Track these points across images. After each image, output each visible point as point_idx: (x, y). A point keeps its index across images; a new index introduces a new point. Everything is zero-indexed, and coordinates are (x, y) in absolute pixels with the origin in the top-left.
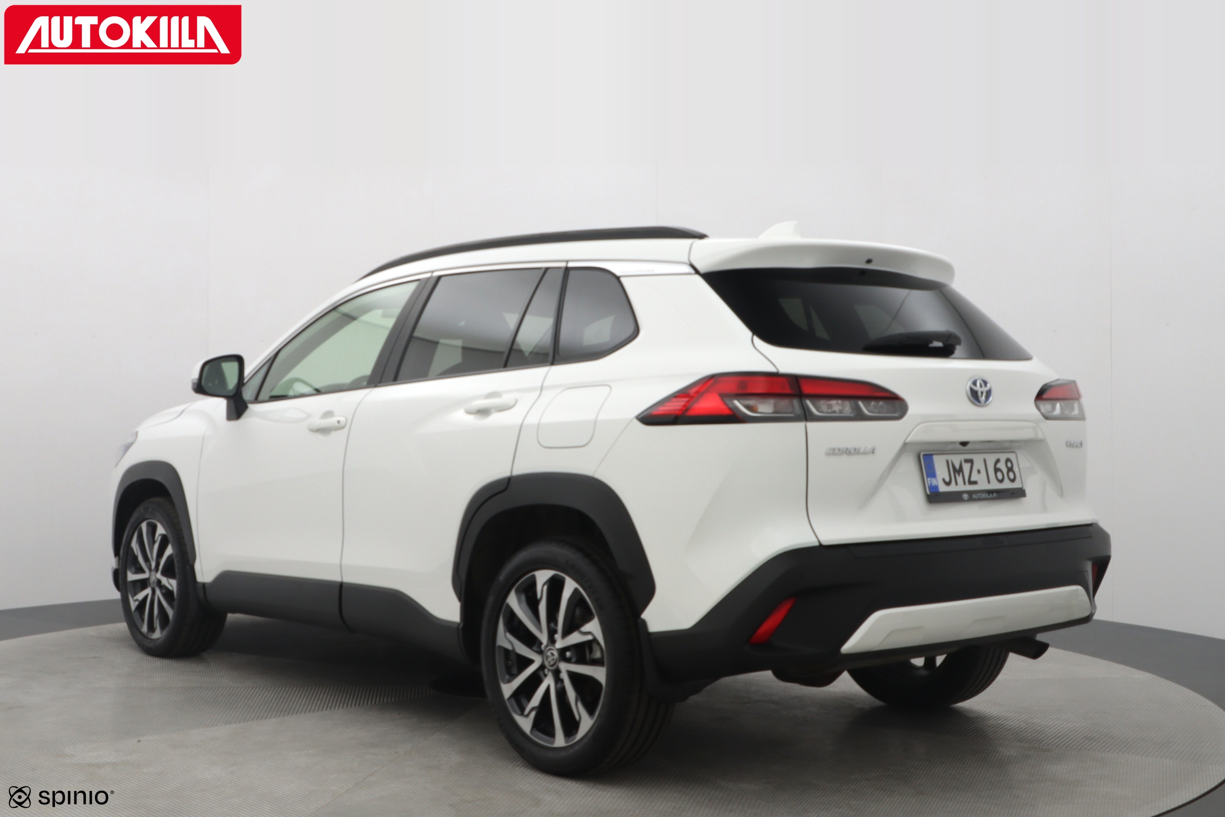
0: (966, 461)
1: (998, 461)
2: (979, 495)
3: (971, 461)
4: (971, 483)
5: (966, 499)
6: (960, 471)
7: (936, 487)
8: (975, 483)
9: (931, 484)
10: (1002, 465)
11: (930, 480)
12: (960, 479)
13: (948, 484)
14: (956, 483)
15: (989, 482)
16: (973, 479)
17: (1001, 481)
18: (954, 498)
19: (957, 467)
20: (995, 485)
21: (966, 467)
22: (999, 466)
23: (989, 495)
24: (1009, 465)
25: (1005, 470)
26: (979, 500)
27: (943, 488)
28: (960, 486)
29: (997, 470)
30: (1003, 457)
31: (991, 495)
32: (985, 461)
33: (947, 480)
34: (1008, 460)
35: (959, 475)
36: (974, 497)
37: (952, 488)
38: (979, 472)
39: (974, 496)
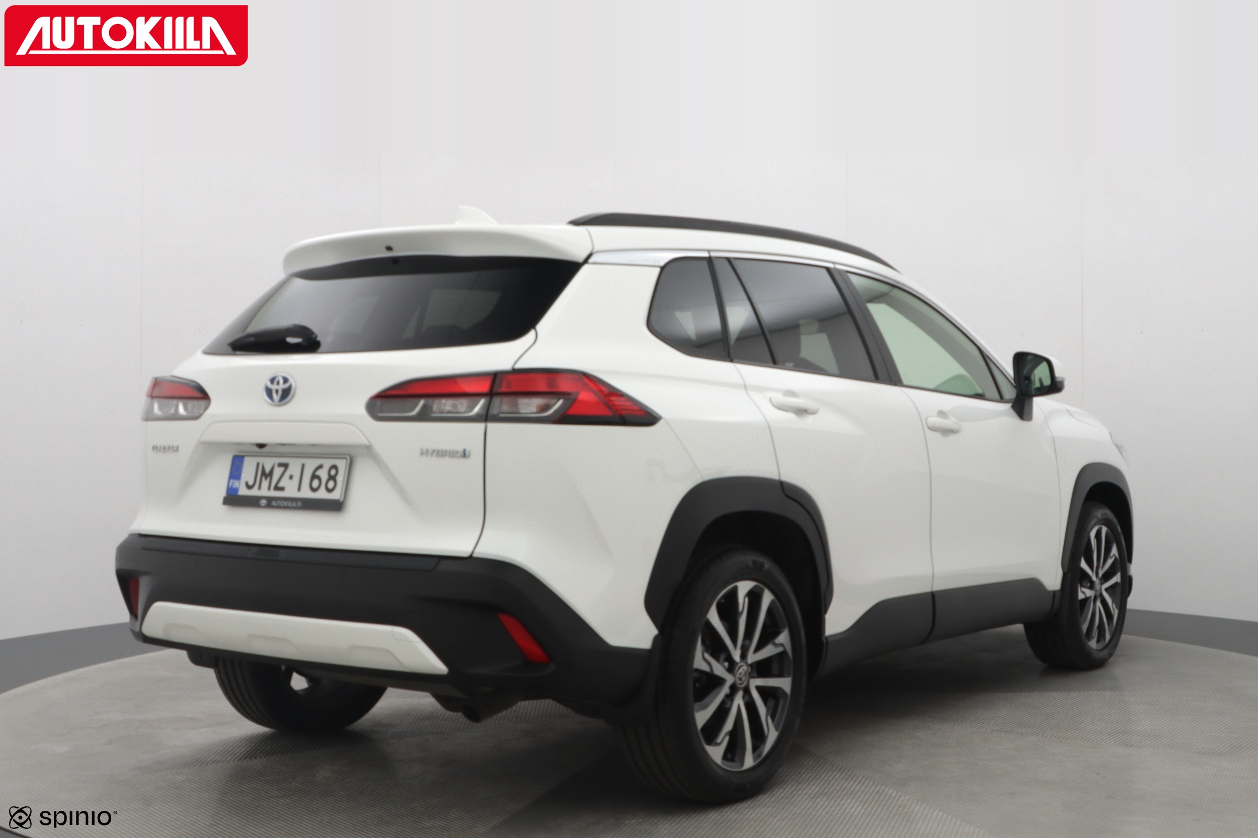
0: (280, 465)
1: (320, 467)
2: (280, 503)
3: (285, 466)
4: (277, 488)
5: (263, 505)
6: (267, 475)
7: (237, 490)
8: (282, 489)
9: (232, 486)
10: (323, 474)
11: (233, 483)
12: (265, 483)
13: (249, 487)
14: (260, 488)
15: (299, 489)
16: (281, 485)
17: (314, 490)
18: (252, 502)
19: (267, 470)
20: (306, 493)
21: (278, 471)
22: (319, 473)
23: (292, 503)
24: (333, 472)
25: (324, 477)
26: (279, 507)
27: (243, 491)
28: (264, 491)
29: (314, 476)
30: (328, 463)
31: (294, 504)
32: (303, 466)
33: (251, 483)
34: (334, 467)
35: (266, 479)
36: (272, 503)
37: (254, 492)
38: (291, 477)
39: (274, 503)
